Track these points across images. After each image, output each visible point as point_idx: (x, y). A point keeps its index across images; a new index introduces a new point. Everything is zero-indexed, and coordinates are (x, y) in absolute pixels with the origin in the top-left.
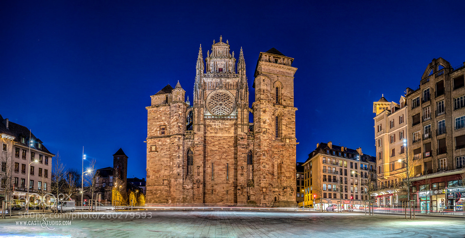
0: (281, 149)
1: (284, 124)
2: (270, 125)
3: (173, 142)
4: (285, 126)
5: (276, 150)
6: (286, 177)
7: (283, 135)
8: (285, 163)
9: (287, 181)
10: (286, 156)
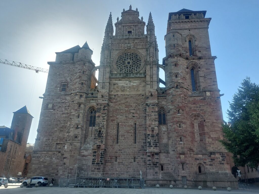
0: (201, 104)
1: (201, 75)
2: (184, 79)
3: (73, 100)
4: (202, 78)
5: (194, 106)
6: (212, 138)
7: (202, 88)
8: (208, 120)
9: (213, 144)
10: (208, 112)
